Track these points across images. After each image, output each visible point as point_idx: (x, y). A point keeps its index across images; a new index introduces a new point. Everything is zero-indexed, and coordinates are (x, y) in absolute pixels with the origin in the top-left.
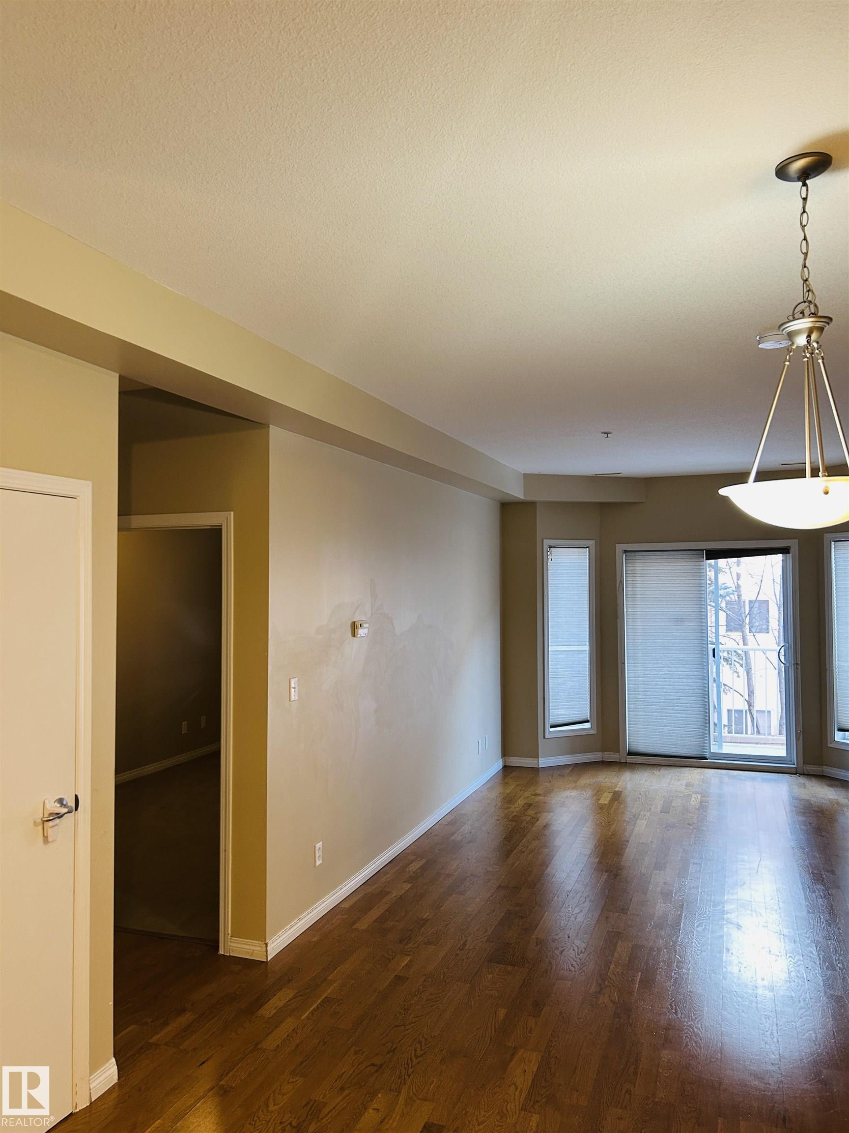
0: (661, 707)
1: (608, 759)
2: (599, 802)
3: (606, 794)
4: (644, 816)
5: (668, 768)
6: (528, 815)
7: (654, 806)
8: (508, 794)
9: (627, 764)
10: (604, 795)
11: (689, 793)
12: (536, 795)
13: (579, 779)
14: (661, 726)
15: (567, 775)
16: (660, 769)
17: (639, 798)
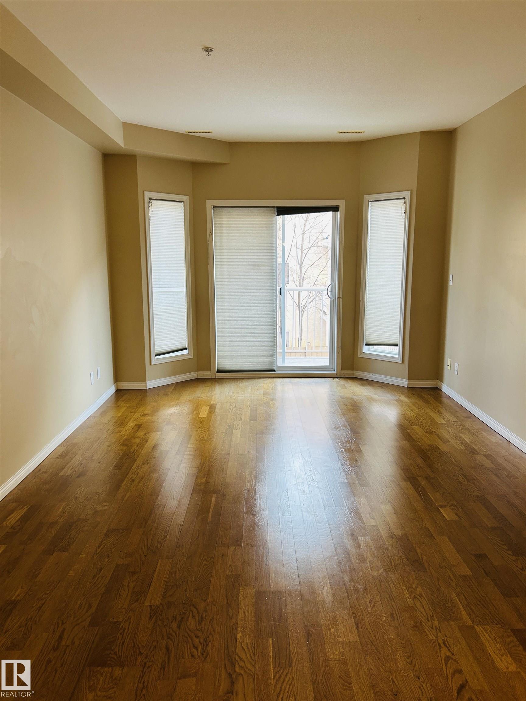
0: (242, 335)
1: (202, 377)
2: (200, 416)
3: (204, 408)
4: (238, 426)
5: (248, 380)
6: (138, 438)
7: (243, 415)
8: (119, 417)
9: (217, 380)
10: (202, 409)
11: (268, 400)
12: (145, 415)
13: (181, 396)
14: (242, 349)
15: (171, 394)
16: (242, 381)
17: (230, 409)
